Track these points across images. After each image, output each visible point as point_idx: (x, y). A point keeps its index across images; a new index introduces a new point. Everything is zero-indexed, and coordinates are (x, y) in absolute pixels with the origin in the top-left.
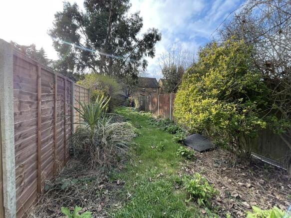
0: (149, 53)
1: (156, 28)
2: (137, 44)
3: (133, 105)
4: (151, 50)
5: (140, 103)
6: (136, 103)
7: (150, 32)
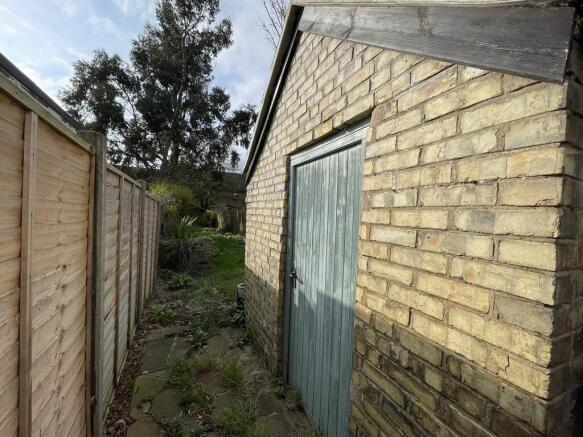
0: (242, 141)
1: (252, 104)
2: (223, 124)
3: (214, 224)
4: (244, 136)
5: (225, 219)
6: (220, 220)
7: (243, 110)
